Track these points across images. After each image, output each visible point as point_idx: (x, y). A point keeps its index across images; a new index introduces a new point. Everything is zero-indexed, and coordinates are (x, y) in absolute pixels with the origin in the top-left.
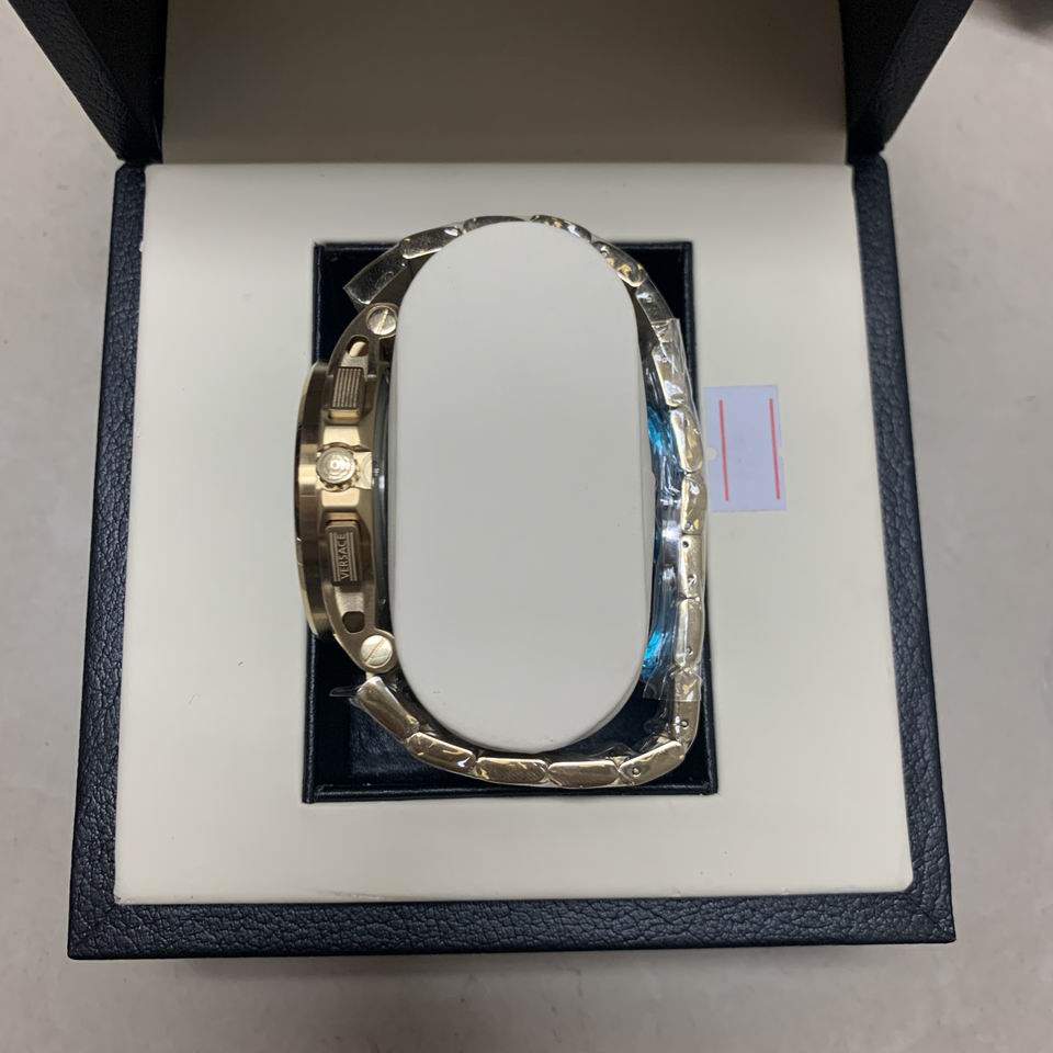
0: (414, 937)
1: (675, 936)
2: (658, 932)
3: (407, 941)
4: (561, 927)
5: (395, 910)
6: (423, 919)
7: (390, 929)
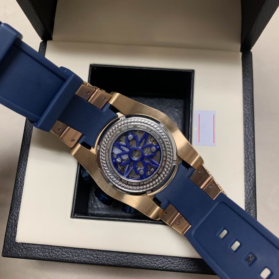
0: (99, 260)
1: (174, 268)
2: (169, 266)
3: (97, 261)
4: (141, 262)
5: (94, 252)
6: (102, 255)
7: (92, 257)
